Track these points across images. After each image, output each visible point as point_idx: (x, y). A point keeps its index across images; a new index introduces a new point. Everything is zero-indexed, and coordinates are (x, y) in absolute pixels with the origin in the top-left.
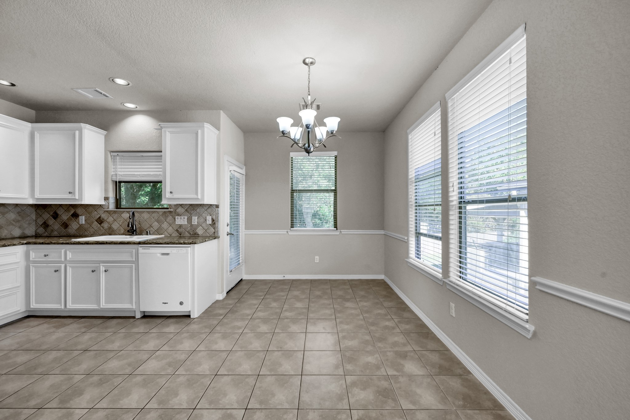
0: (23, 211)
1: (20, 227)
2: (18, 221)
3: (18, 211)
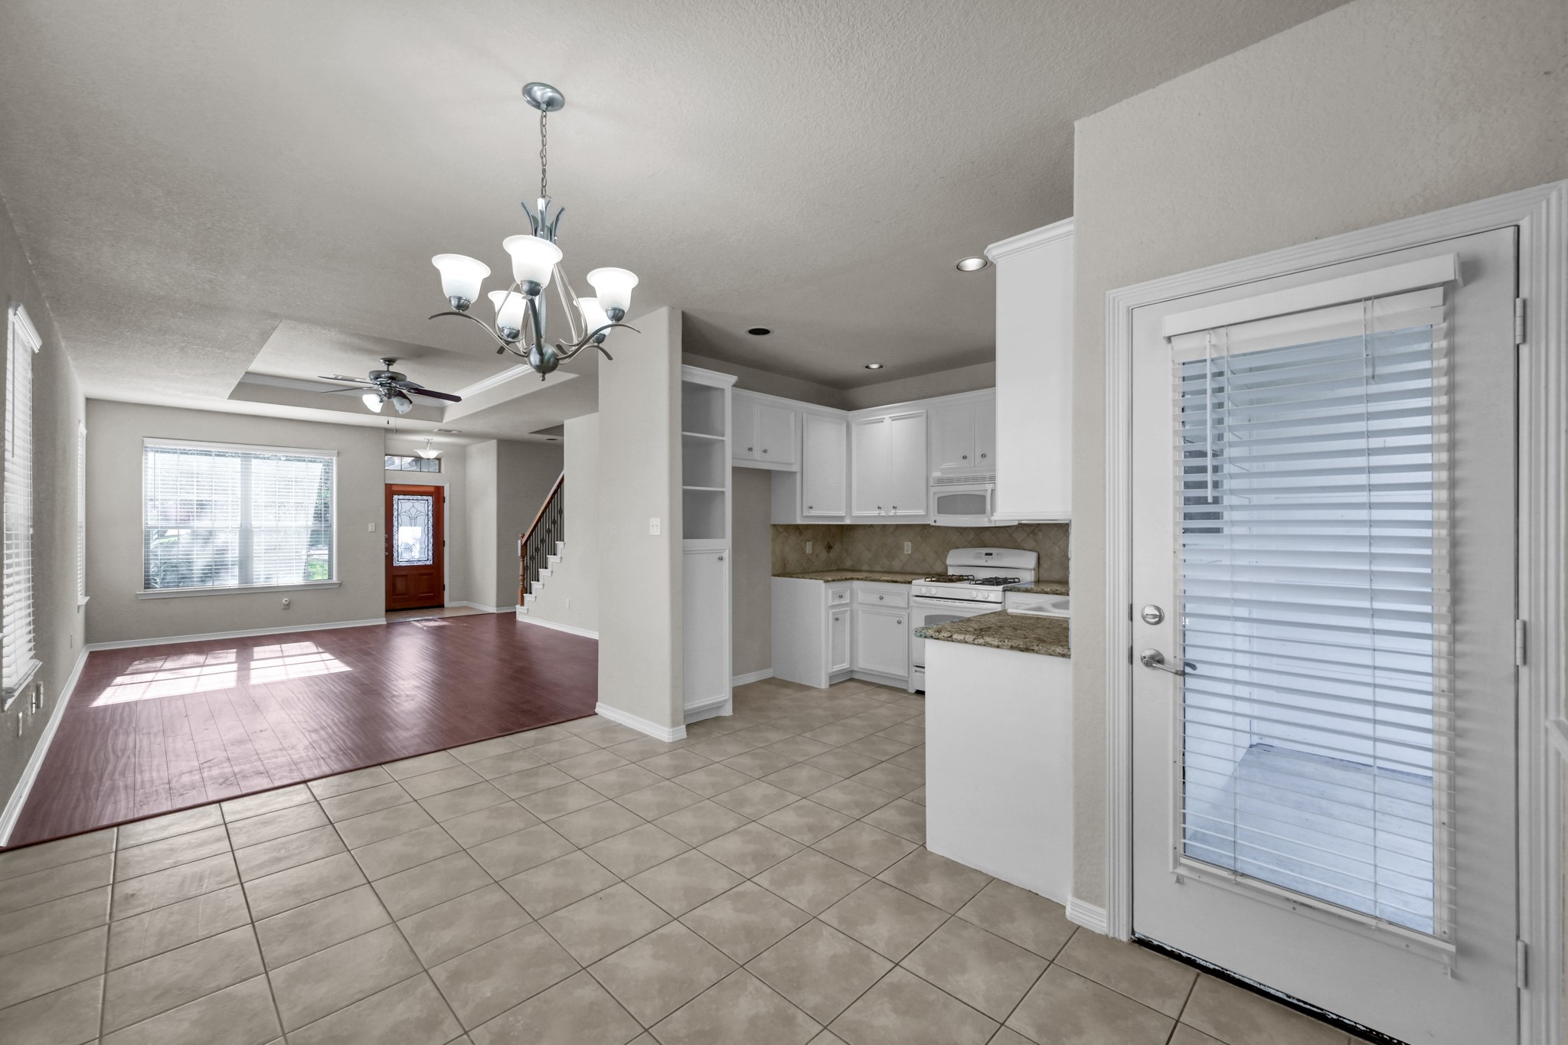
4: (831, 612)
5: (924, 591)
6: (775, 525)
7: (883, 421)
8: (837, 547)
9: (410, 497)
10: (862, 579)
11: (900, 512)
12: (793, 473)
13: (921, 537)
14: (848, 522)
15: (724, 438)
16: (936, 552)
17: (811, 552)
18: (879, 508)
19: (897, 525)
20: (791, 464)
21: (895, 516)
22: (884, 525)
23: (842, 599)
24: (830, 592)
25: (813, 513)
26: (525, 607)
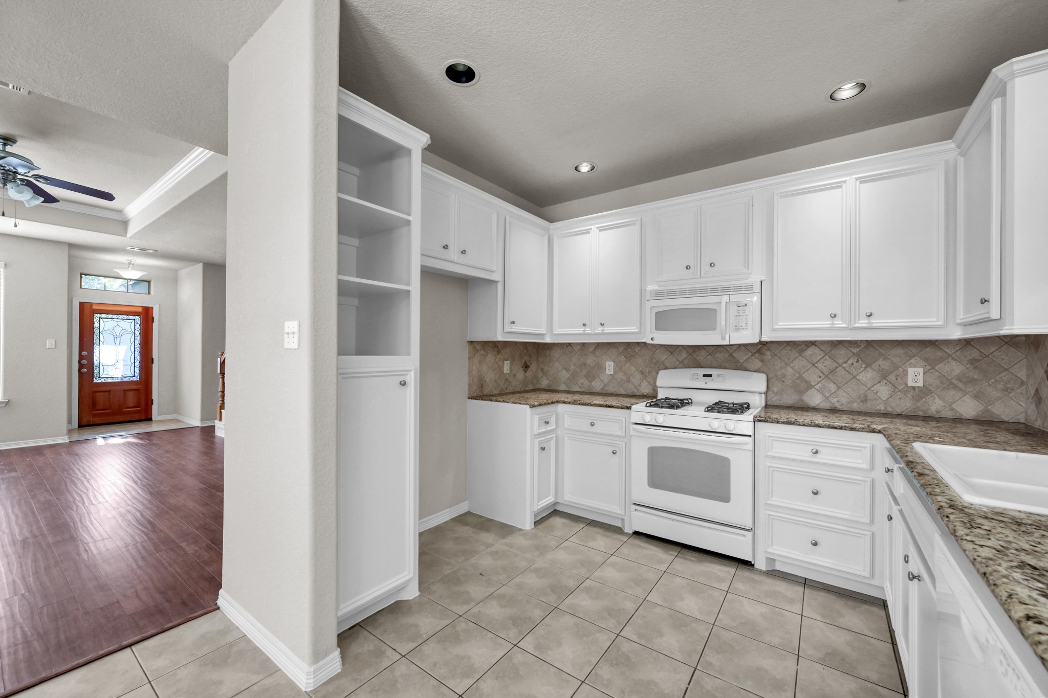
0: (987, 356)
1: (977, 397)
2: (972, 381)
3: (969, 357)
4: (537, 441)
5: (648, 419)
6: (472, 342)
7: (589, 233)
8: (533, 367)
9: (115, 316)
10: (570, 403)
11: (607, 330)
12: (496, 282)
13: (625, 357)
14: (548, 340)
15: (411, 218)
16: (642, 373)
17: (509, 372)
18: (584, 325)
19: (598, 344)
20: (492, 272)
21: (603, 334)
22: (584, 344)
23: (548, 426)
24: (536, 418)
25: (515, 328)
26: (223, 422)
